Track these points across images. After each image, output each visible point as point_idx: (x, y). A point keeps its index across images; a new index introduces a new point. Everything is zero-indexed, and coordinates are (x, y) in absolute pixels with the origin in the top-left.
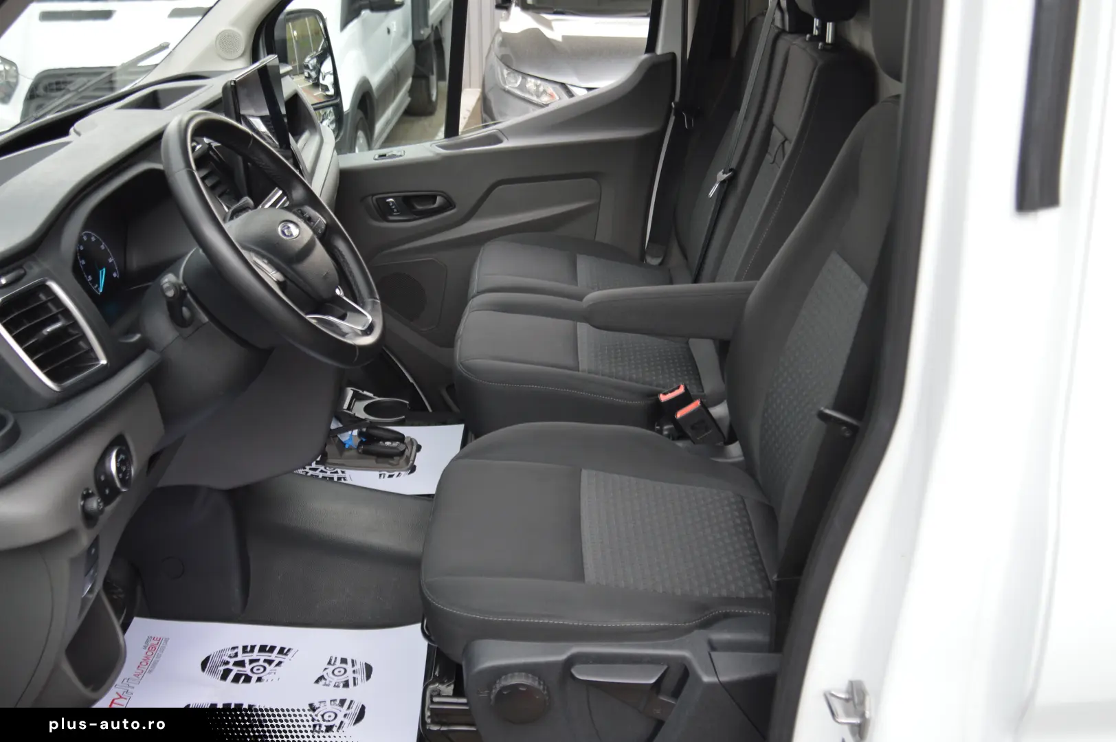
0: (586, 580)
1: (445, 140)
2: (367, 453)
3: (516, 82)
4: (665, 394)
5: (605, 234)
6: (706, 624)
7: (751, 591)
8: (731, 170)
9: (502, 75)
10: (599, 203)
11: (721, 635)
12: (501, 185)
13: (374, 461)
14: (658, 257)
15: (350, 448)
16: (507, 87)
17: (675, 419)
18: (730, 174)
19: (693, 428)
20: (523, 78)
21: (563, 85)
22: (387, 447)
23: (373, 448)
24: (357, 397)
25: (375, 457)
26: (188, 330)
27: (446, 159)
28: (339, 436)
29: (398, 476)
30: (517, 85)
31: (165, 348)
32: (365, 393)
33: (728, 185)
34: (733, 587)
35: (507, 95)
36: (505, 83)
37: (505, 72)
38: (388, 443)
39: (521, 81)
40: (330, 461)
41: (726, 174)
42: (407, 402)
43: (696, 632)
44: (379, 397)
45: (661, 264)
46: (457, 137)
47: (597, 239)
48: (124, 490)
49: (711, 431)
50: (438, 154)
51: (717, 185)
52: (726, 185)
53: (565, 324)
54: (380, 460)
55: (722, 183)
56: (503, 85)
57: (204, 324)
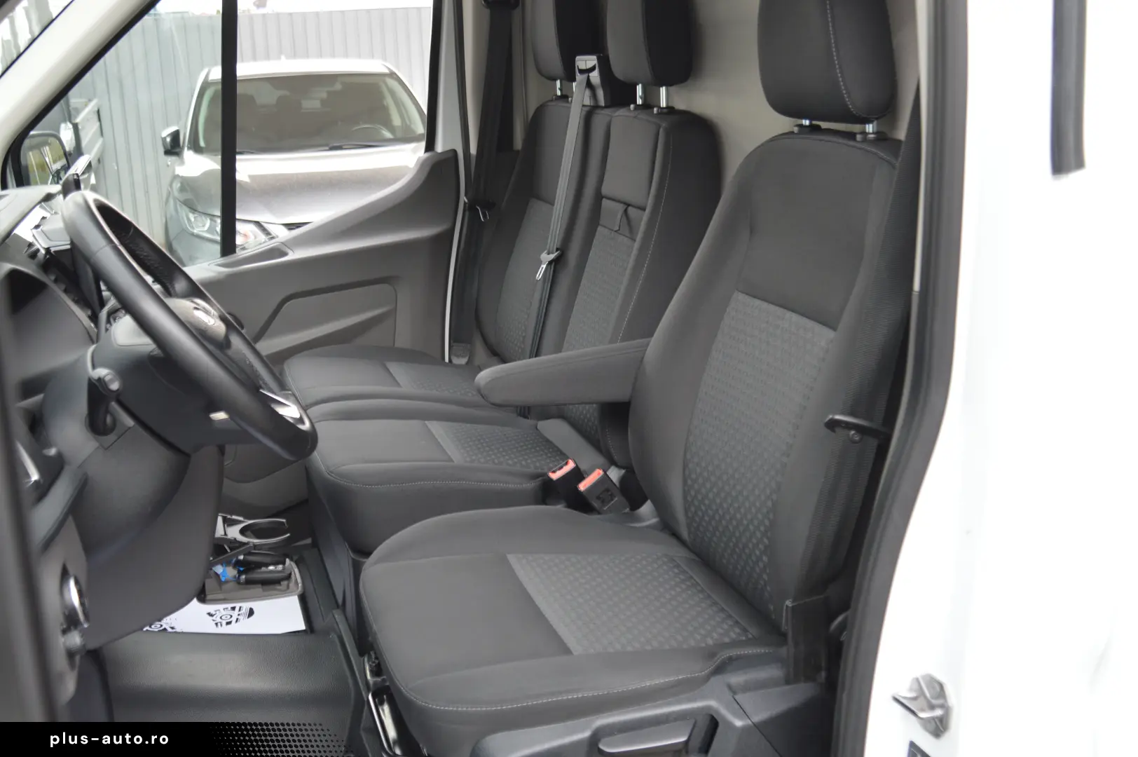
0: (575, 653)
1: (221, 259)
2: (249, 582)
3: (204, 226)
4: (554, 472)
5: (403, 339)
6: (720, 670)
7: (733, 635)
8: (557, 250)
9: (189, 220)
10: (396, 309)
11: (736, 679)
12: (291, 299)
13: (261, 590)
14: (463, 357)
15: (226, 582)
16: (195, 231)
17: (580, 491)
18: (556, 254)
19: (598, 498)
20: (211, 220)
21: (258, 224)
22: (271, 572)
23: (257, 575)
24: (228, 523)
25: (260, 586)
26: (111, 438)
27: (231, 277)
28: (213, 568)
29: (237, 621)
30: (206, 228)
31: (84, 461)
32: (234, 517)
33: (556, 264)
34: (715, 635)
35: (197, 240)
36: (193, 228)
37: (192, 217)
38: (271, 568)
39: (211, 224)
40: (209, 597)
41: (553, 253)
42: (284, 521)
43: (713, 679)
44: (250, 519)
45: (467, 363)
46: (235, 255)
47: (396, 345)
48: (86, 626)
49: (616, 499)
50: (219, 273)
51: (544, 266)
52: (553, 264)
53: (415, 424)
54: (265, 587)
55: (550, 263)
56: (191, 230)
57: (130, 428)
